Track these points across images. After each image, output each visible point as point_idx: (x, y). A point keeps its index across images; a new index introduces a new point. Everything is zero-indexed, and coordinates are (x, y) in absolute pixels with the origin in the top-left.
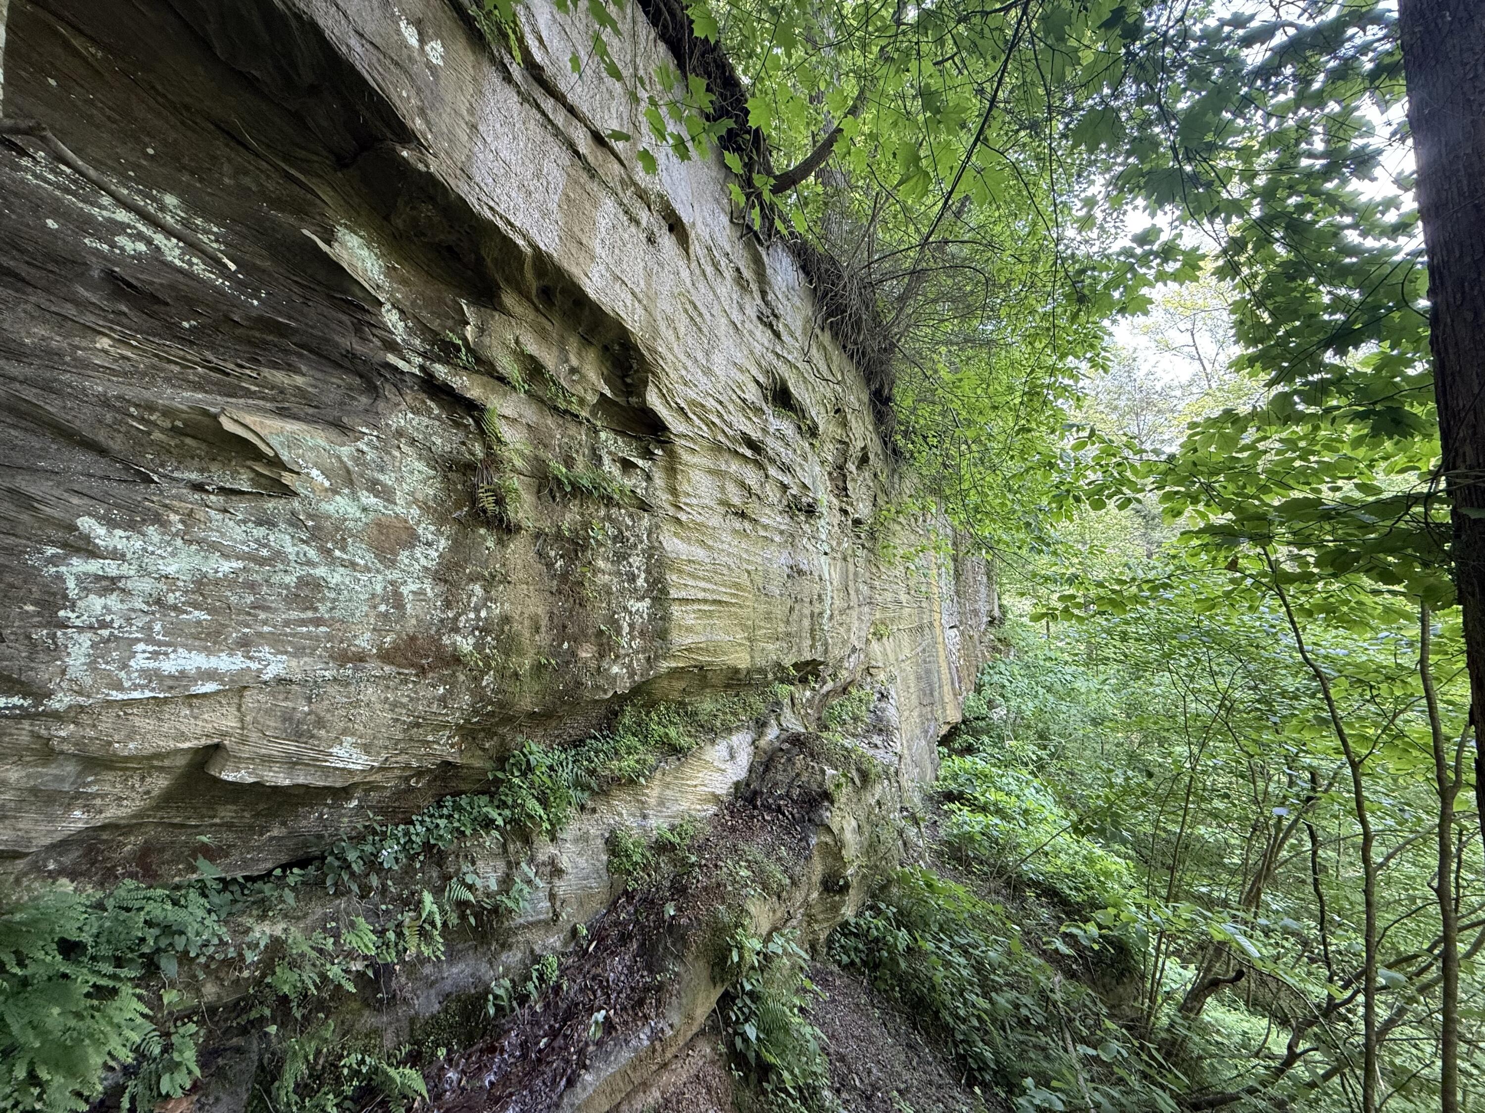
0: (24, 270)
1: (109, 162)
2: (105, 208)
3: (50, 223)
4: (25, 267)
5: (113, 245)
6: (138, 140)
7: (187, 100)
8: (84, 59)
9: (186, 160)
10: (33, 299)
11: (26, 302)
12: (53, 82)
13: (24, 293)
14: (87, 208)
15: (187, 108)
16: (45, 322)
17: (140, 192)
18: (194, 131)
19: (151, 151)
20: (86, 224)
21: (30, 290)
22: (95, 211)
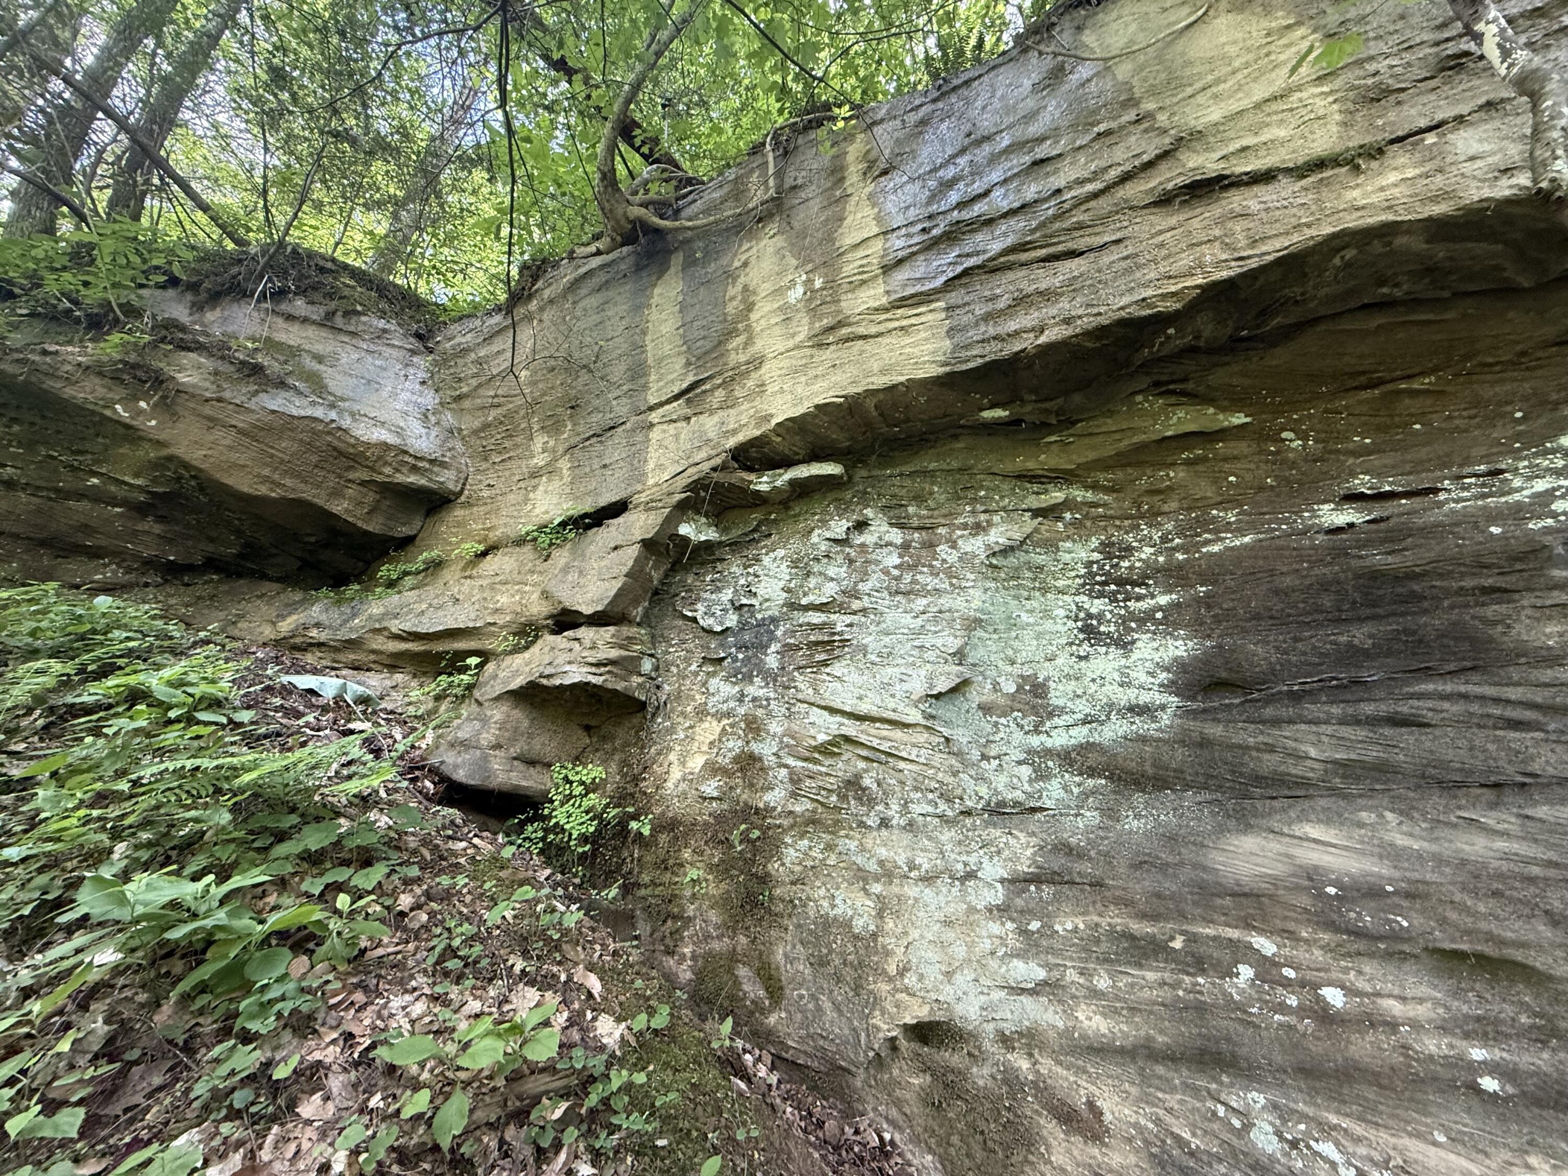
0: (1501, 582)
1: (1494, 450)
2: (1522, 489)
3: (1494, 530)
4: (1501, 578)
5: (1554, 515)
6: (1503, 416)
7: (1519, 348)
8: (1427, 392)
9: (1554, 396)
10: (1525, 603)
11: (1523, 608)
12: (1418, 426)
13: (1514, 601)
14: (1510, 499)
15: (1523, 354)
16: (1550, 618)
17: (1536, 455)
18: (1541, 367)
19: (1519, 415)
20: (1518, 513)
21: (1516, 596)
22: (1517, 497)
